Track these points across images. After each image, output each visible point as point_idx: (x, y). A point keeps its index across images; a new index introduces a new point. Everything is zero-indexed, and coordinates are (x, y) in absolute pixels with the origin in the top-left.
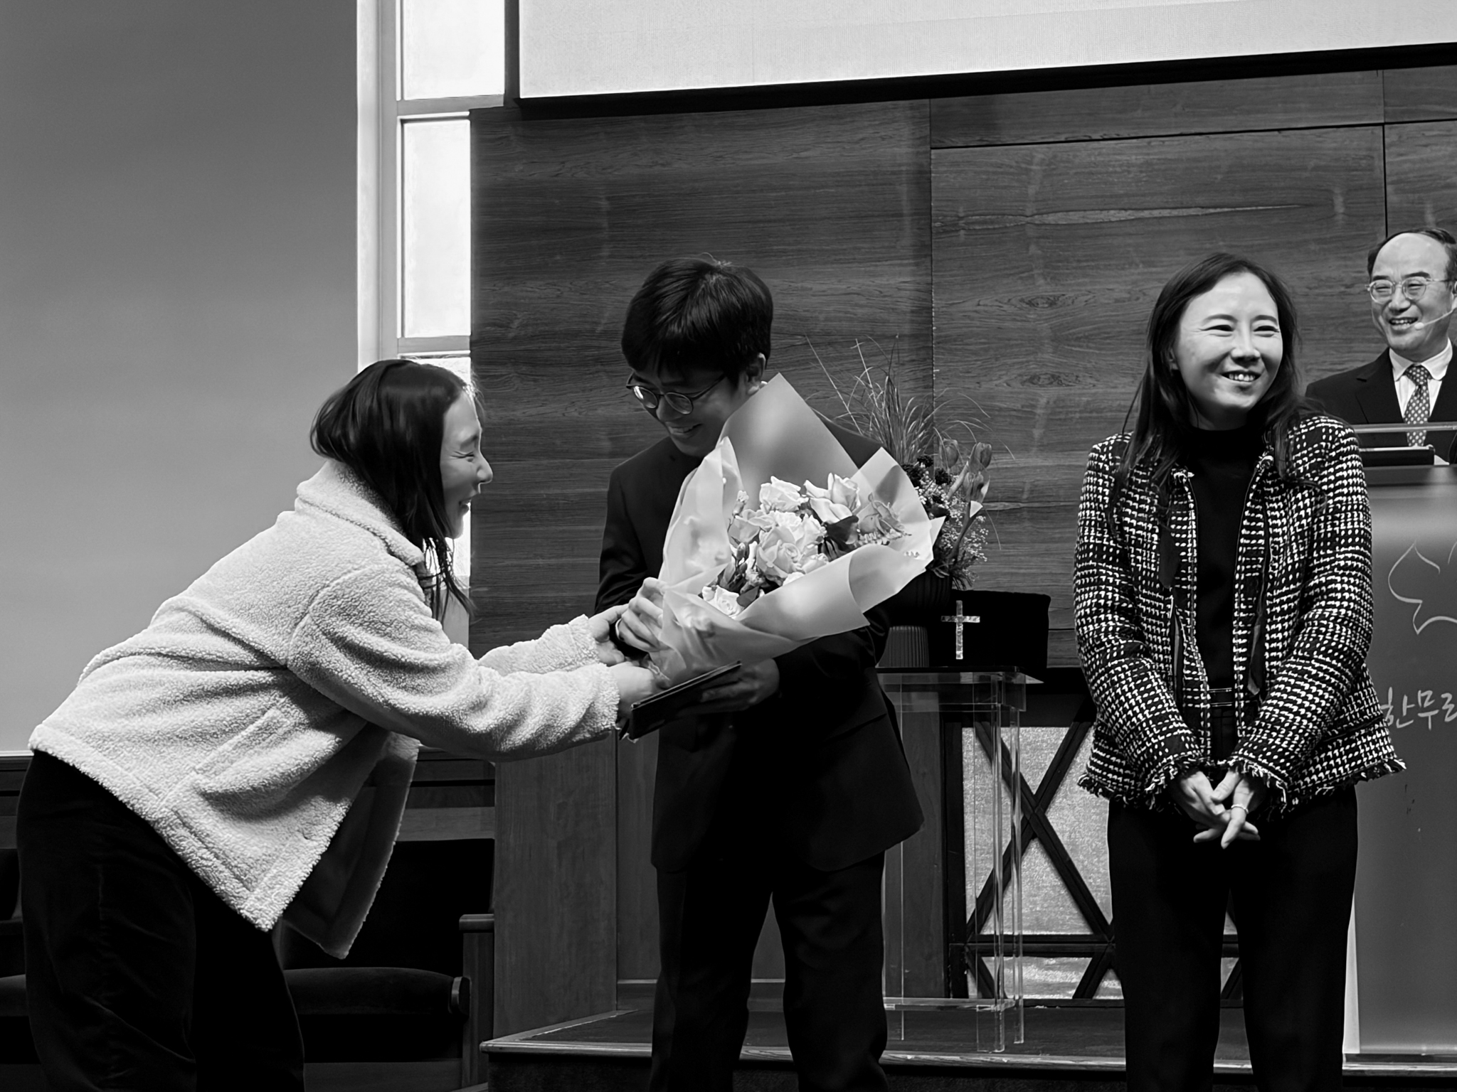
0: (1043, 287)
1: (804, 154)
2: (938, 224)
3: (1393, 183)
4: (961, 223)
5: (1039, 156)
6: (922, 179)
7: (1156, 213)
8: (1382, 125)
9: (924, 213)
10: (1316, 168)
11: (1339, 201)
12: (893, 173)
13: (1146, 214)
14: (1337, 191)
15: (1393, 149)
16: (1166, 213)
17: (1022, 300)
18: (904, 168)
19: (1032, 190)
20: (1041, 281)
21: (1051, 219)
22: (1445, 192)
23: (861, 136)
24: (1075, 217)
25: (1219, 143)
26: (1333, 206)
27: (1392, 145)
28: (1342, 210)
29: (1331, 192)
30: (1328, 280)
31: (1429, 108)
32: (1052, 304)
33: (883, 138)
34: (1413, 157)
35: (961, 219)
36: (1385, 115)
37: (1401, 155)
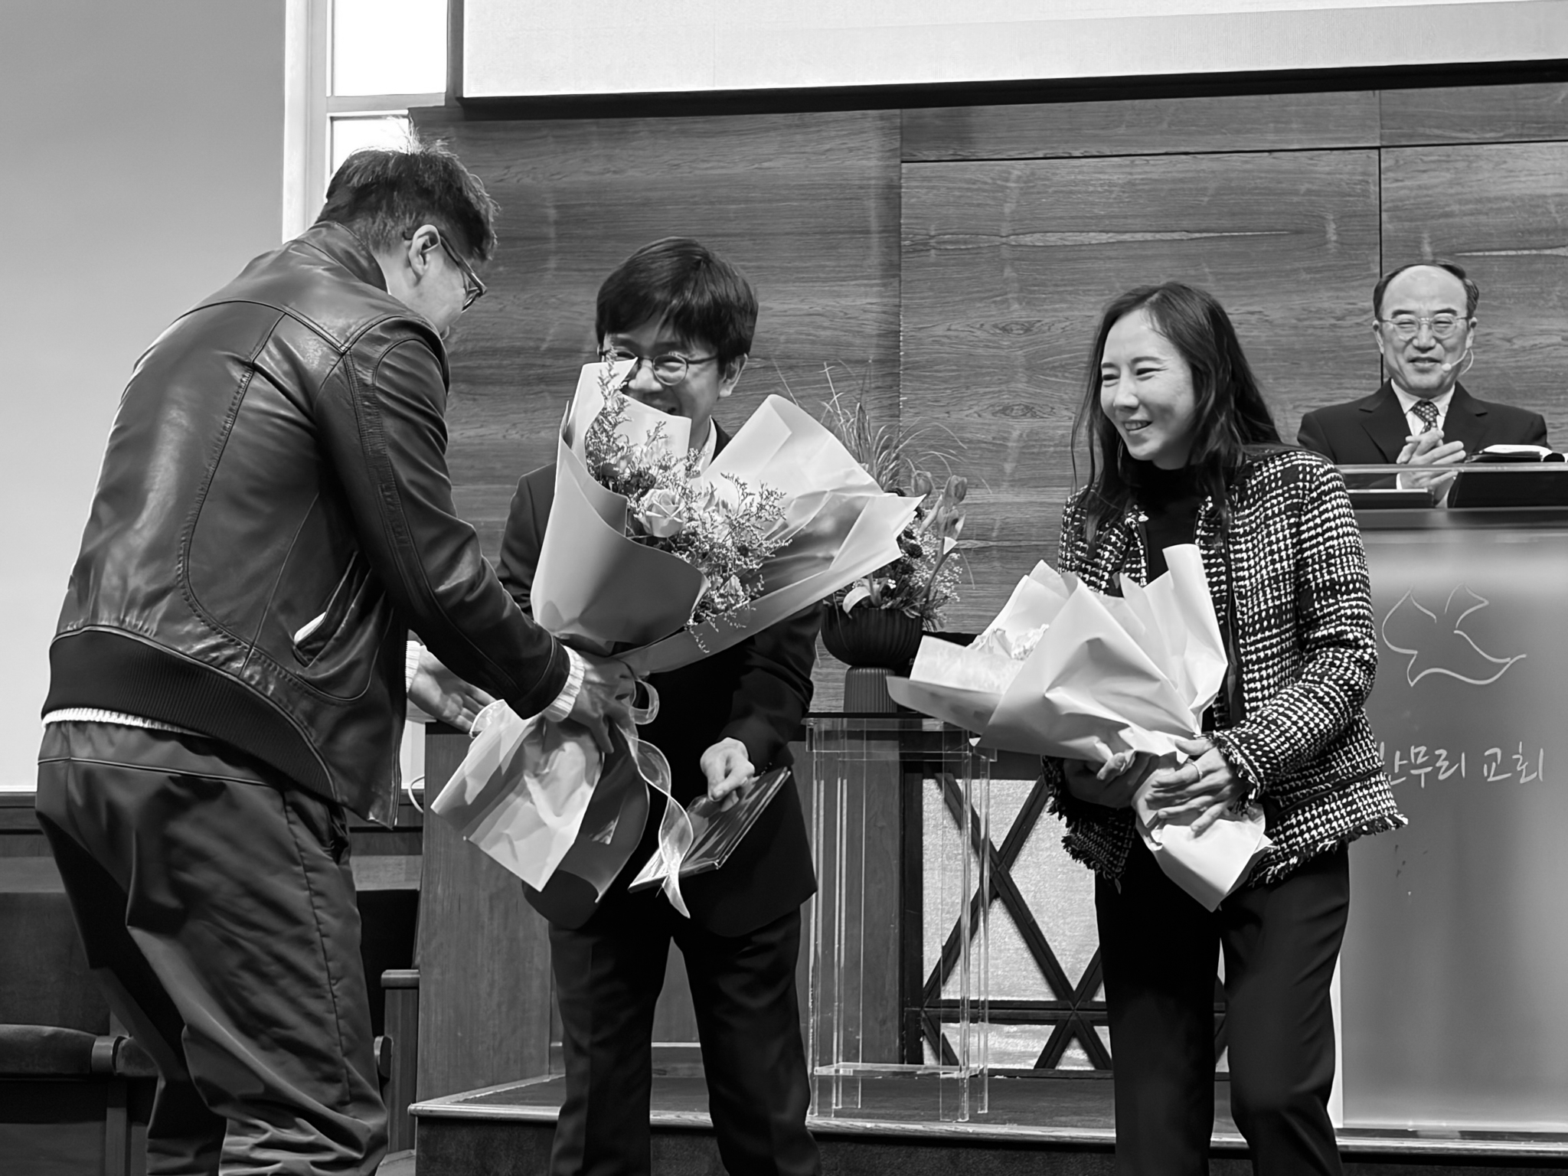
0: (1018, 312)
1: (766, 165)
2: (907, 243)
4: (932, 242)
5: (1016, 173)
6: (891, 195)
7: (1139, 236)
8: (1378, 148)
9: (892, 230)
10: (1309, 192)
11: (1331, 228)
12: (861, 187)
13: (1127, 237)
14: (1330, 217)
15: (1391, 175)
16: (1149, 236)
17: (995, 326)
18: (873, 182)
19: (1008, 208)
20: (1016, 306)
21: (1027, 239)
22: (1441, 221)
23: (827, 147)
24: (1053, 239)
25: (1206, 163)
26: (1325, 232)
27: (1388, 170)
28: (1334, 238)
29: (1323, 218)
30: (1318, 311)
31: (1428, 131)
32: (1027, 330)
33: (851, 150)
34: (1408, 183)
35: (932, 237)
36: (1382, 137)
37: (1397, 180)
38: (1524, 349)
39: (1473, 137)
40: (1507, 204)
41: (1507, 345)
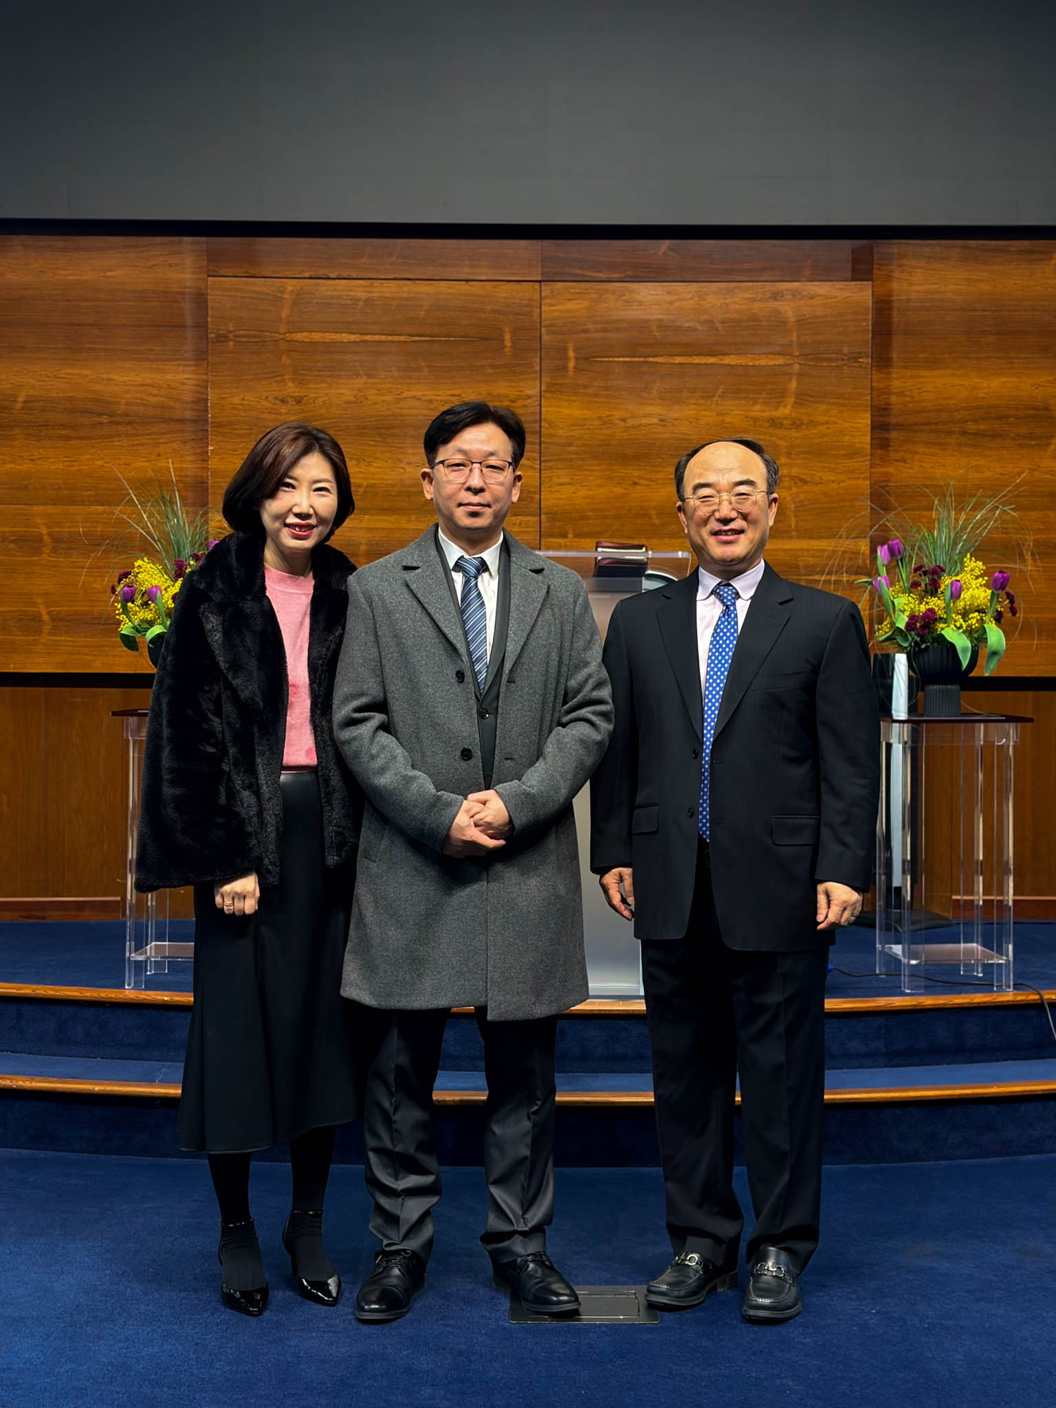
0: (292, 389)
1: (109, 274)
2: (212, 335)
3: (545, 326)
4: (231, 335)
5: (290, 288)
6: (201, 299)
7: (376, 338)
8: (540, 281)
9: (201, 326)
10: (492, 311)
11: (507, 337)
12: (179, 293)
13: (368, 338)
14: (507, 329)
15: (547, 301)
16: (383, 338)
17: (276, 398)
18: (187, 290)
19: (284, 313)
20: (290, 384)
21: (299, 336)
22: (583, 335)
23: (154, 262)
24: (316, 337)
25: (423, 288)
26: (503, 340)
27: (546, 297)
28: (509, 344)
29: (502, 330)
30: (499, 395)
31: (573, 271)
32: (299, 402)
33: (171, 266)
34: (559, 307)
35: (231, 332)
36: (543, 274)
37: (552, 305)
38: (634, 427)
39: (603, 276)
40: (625, 325)
41: (623, 424)
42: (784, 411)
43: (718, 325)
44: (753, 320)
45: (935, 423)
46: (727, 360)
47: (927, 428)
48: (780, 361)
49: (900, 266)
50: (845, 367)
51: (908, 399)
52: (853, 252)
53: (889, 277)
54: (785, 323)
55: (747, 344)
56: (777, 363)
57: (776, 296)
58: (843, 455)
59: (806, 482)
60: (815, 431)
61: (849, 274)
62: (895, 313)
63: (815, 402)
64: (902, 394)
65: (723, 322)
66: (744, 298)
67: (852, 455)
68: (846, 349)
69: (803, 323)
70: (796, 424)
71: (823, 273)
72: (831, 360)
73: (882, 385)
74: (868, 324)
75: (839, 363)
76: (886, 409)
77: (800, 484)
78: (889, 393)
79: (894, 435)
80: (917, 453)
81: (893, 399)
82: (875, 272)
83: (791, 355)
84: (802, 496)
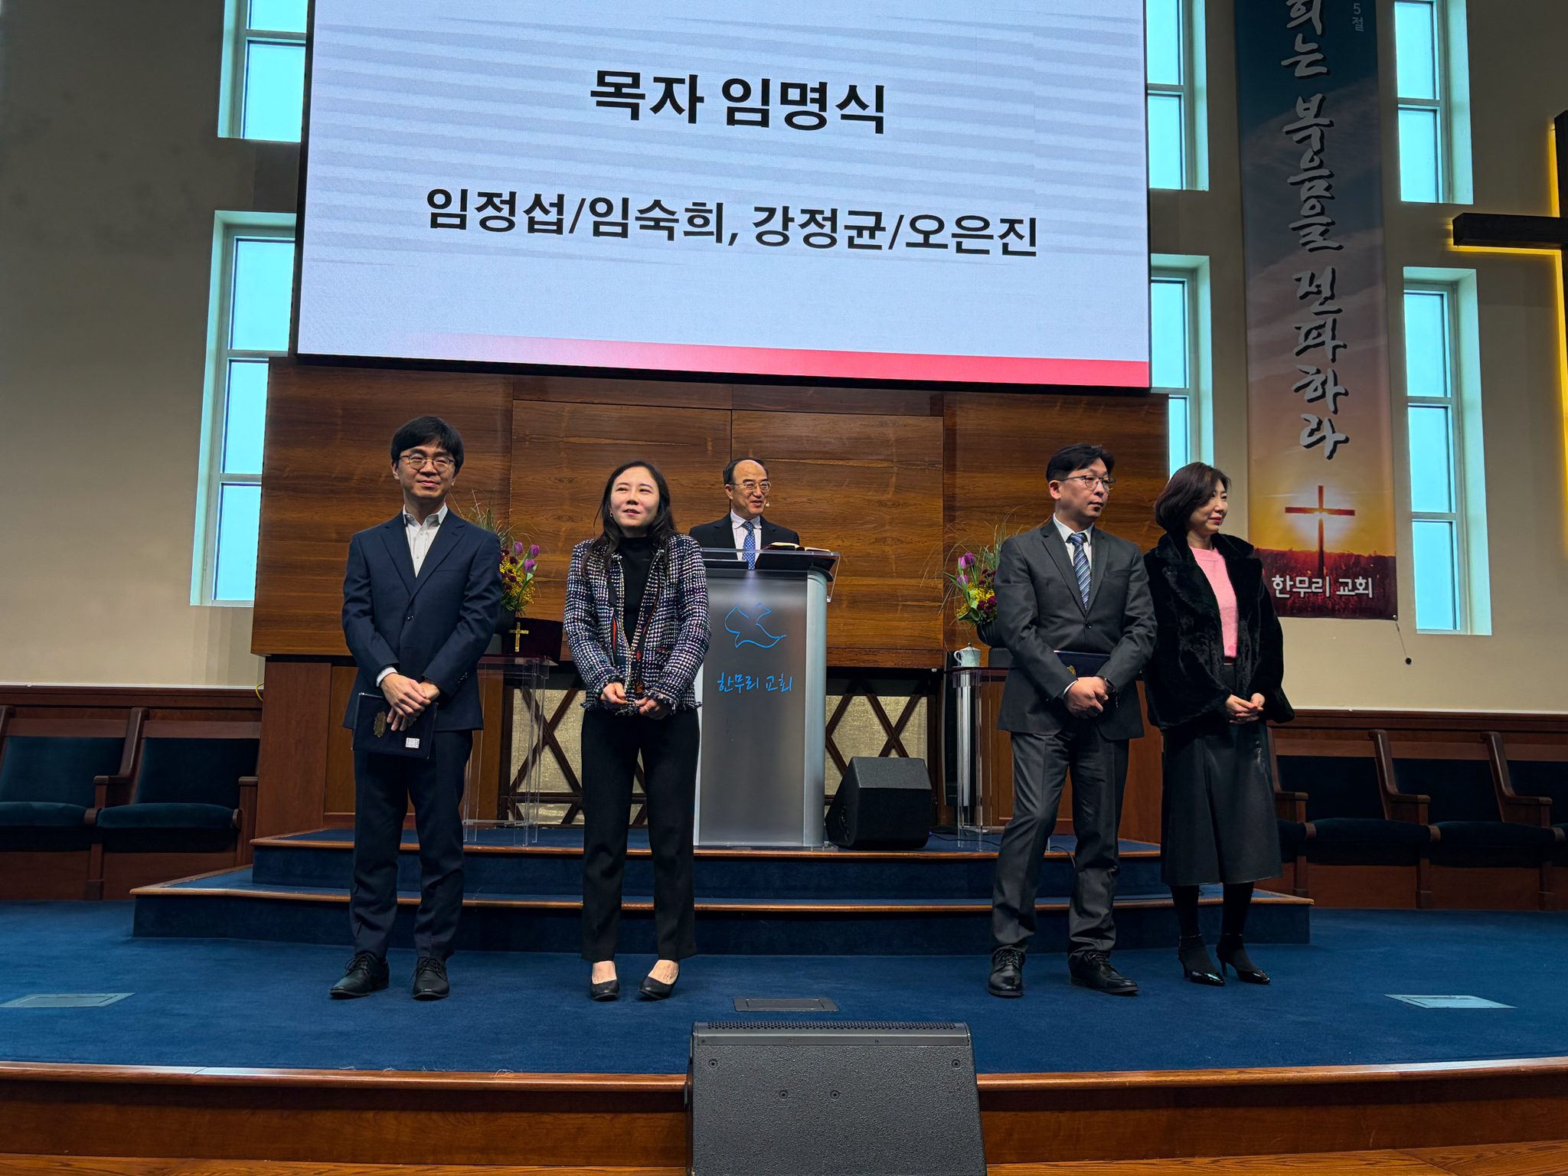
0: (567, 473)
1: (447, 396)
2: (515, 437)
3: (734, 438)
4: (527, 438)
5: (567, 409)
6: (508, 414)
7: (623, 442)
8: (731, 410)
9: (508, 430)
10: (700, 427)
11: (710, 444)
12: (494, 410)
13: (618, 442)
14: (709, 439)
15: (736, 422)
16: (628, 442)
17: (556, 479)
18: (499, 408)
19: (563, 425)
20: (566, 470)
21: (572, 440)
22: (758, 444)
23: (477, 390)
24: (583, 440)
25: (654, 411)
26: (707, 446)
27: (735, 420)
28: (711, 449)
29: (706, 440)
30: (703, 481)
31: (753, 404)
32: (571, 481)
33: (489, 392)
34: (744, 427)
35: (527, 436)
36: (733, 405)
37: (738, 425)
38: (791, 503)
39: (773, 408)
40: (785, 439)
41: (784, 501)
42: (888, 496)
43: (845, 440)
44: (868, 439)
45: (984, 507)
46: (851, 463)
47: (980, 509)
48: (885, 464)
49: (961, 408)
50: (927, 470)
51: (967, 491)
52: (931, 398)
53: (954, 415)
54: (888, 441)
55: (864, 453)
56: (883, 466)
57: (882, 424)
58: (925, 525)
59: (902, 542)
60: (907, 510)
61: (929, 412)
62: (958, 437)
63: (907, 491)
64: (962, 488)
65: (847, 439)
66: (862, 425)
67: (931, 526)
68: (927, 459)
69: (900, 442)
70: (896, 505)
71: (912, 411)
72: (917, 465)
73: (949, 482)
74: (940, 443)
75: (923, 467)
76: (953, 497)
77: (898, 543)
78: (954, 487)
79: (957, 513)
80: (972, 525)
81: (957, 491)
82: (945, 411)
83: (892, 461)
84: (899, 551)
